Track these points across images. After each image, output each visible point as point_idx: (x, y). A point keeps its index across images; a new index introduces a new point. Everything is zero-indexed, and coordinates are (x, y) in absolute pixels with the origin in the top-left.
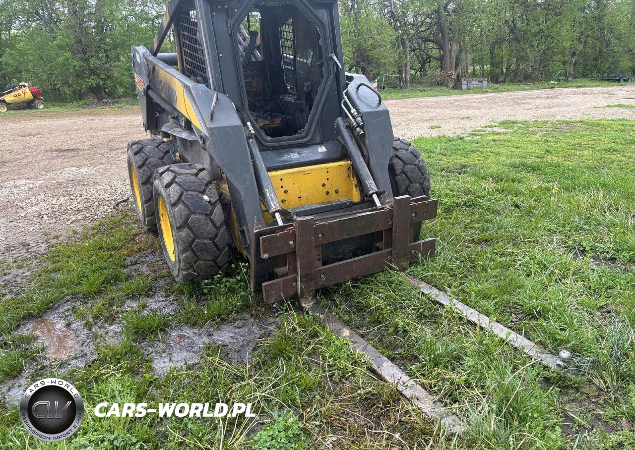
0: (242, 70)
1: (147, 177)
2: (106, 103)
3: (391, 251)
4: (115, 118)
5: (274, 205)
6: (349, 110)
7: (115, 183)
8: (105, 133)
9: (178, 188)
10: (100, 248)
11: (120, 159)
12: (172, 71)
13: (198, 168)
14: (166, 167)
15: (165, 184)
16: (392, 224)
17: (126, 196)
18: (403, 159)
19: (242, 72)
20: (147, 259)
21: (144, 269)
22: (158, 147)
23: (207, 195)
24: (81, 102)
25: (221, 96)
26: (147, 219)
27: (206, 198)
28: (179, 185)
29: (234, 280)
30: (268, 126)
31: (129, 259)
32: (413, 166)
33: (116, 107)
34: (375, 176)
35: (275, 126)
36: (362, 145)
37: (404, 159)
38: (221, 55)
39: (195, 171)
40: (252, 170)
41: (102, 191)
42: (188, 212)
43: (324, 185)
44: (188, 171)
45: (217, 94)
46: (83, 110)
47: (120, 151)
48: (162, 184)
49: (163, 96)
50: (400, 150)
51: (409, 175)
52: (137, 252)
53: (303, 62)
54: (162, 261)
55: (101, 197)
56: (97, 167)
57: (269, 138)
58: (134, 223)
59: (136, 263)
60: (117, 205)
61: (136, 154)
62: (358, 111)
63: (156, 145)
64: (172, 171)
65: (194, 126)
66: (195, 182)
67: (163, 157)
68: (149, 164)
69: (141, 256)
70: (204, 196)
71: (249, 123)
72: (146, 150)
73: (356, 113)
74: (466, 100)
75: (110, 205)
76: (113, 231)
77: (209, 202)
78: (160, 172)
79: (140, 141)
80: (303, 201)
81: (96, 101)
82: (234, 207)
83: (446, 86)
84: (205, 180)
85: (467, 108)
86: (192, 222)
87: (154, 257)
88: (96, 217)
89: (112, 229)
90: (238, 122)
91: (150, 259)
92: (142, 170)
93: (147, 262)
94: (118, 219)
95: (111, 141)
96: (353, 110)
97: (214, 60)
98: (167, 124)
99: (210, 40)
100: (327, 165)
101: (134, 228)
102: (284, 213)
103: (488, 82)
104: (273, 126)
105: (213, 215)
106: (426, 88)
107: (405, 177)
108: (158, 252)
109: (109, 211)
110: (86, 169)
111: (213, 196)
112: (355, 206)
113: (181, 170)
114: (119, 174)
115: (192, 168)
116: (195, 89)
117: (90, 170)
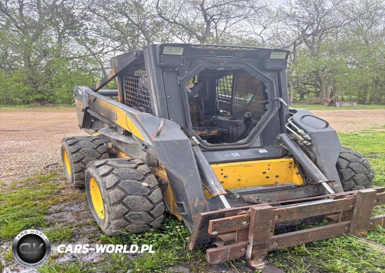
0: (188, 105)
1: (79, 159)
2: (47, 106)
3: (350, 224)
4: (53, 114)
5: (219, 191)
6: (296, 131)
7: (47, 152)
8: (44, 122)
9: (115, 177)
10: (26, 198)
11: (54, 137)
12: (114, 103)
13: (137, 163)
14: (103, 161)
15: (101, 174)
16: (353, 208)
17: (57, 161)
18: (347, 159)
19: (188, 107)
20: (72, 208)
21: (69, 217)
22: (92, 141)
23: (146, 182)
24: (27, 106)
25: (167, 120)
26: (75, 182)
27: (145, 184)
28: (117, 175)
29: (167, 236)
30: (205, 135)
31: (54, 207)
32: (358, 164)
33: (55, 108)
34: (323, 170)
35: (211, 134)
36: (308, 151)
37: (349, 159)
38: (168, 97)
39: (134, 165)
40: (196, 167)
41: (35, 157)
42: (124, 194)
43: (264, 173)
44: (127, 166)
45: (164, 121)
46: (29, 109)
47: (55, 132)
48: (98, 174)
49: (102, 114)
50: (343, 153)
51: (354, 169)
52: (62, 202)
53: (242, 100)
54: (87, 211)
55: (34, 161)
56: (34, 141)
57: (209, 144)
58: (62, 180)
59: (60, 211)
60: (47, 167)
61: (70, 145)
62: (305, 131)
63: (91, 140)
64: (109, 165)
65: (135, 136)
66: (134, 173)
67: (97, 148)
68: (83, 151)
69: (66, 206)
70: (142, 183)
71: (194, 138)
72: (81, 143)
73: (303, 133)
74: (343, 112)
75: (41, 166)
76: (41, 185)
77: (148, 187)
78: (96, 165)
79: (75, 137)
80: (242, 183)
81: (40, 105)
82: (171, 187)
83: (323, 104)
84: (144, 171)
85: (347, 116)
86: (128, 200)
87: (79, 207)
88: (26, 174)
89: (40, 183)
90: (185, 137)
91: (75, 208)
92: (75, 155)
93: (71, 211)
94: (47, 176)
95: (48, 126)
96: (300, 131)
97: (161, 100)
98: (103, 129)
99: (159, 88)
100: (269, 161)
101: (61, 184)
102: (229, 195)
103: (357, 104)
104: (209, 135)
105: (151, 195)
106: (306, 105)
107: (351, 170)
108: (84, 204)
109: (39, 170)
110: (24, 142)
111: (152, 183)
112: (299, 188)
113: (119, 165)
114: (52, 146)
115: (131, 163)
116: (141, 116)
117: (28, 143)
